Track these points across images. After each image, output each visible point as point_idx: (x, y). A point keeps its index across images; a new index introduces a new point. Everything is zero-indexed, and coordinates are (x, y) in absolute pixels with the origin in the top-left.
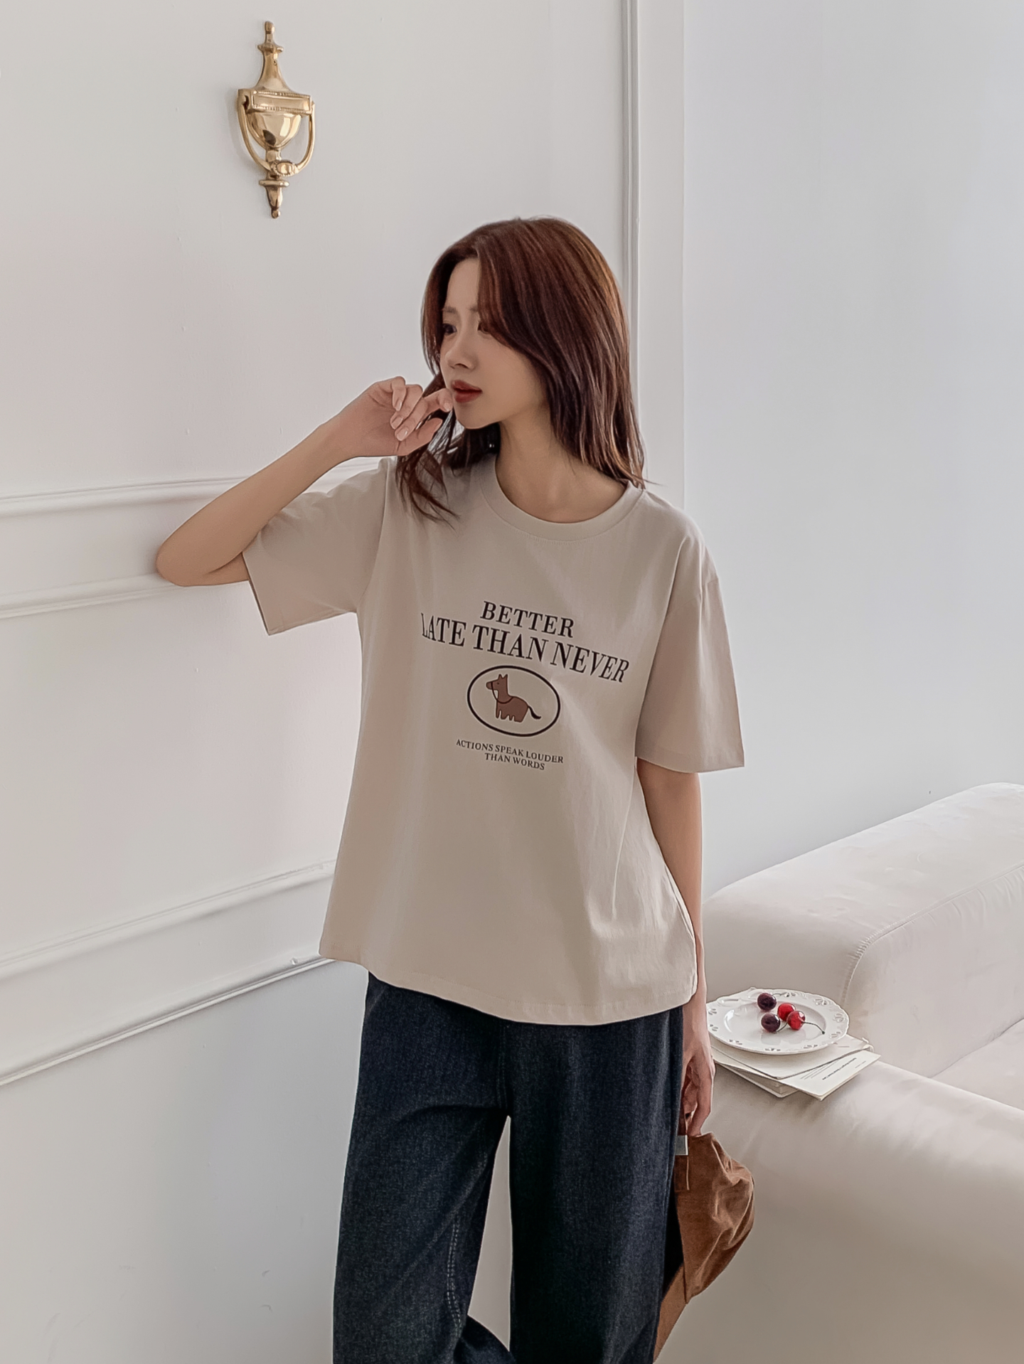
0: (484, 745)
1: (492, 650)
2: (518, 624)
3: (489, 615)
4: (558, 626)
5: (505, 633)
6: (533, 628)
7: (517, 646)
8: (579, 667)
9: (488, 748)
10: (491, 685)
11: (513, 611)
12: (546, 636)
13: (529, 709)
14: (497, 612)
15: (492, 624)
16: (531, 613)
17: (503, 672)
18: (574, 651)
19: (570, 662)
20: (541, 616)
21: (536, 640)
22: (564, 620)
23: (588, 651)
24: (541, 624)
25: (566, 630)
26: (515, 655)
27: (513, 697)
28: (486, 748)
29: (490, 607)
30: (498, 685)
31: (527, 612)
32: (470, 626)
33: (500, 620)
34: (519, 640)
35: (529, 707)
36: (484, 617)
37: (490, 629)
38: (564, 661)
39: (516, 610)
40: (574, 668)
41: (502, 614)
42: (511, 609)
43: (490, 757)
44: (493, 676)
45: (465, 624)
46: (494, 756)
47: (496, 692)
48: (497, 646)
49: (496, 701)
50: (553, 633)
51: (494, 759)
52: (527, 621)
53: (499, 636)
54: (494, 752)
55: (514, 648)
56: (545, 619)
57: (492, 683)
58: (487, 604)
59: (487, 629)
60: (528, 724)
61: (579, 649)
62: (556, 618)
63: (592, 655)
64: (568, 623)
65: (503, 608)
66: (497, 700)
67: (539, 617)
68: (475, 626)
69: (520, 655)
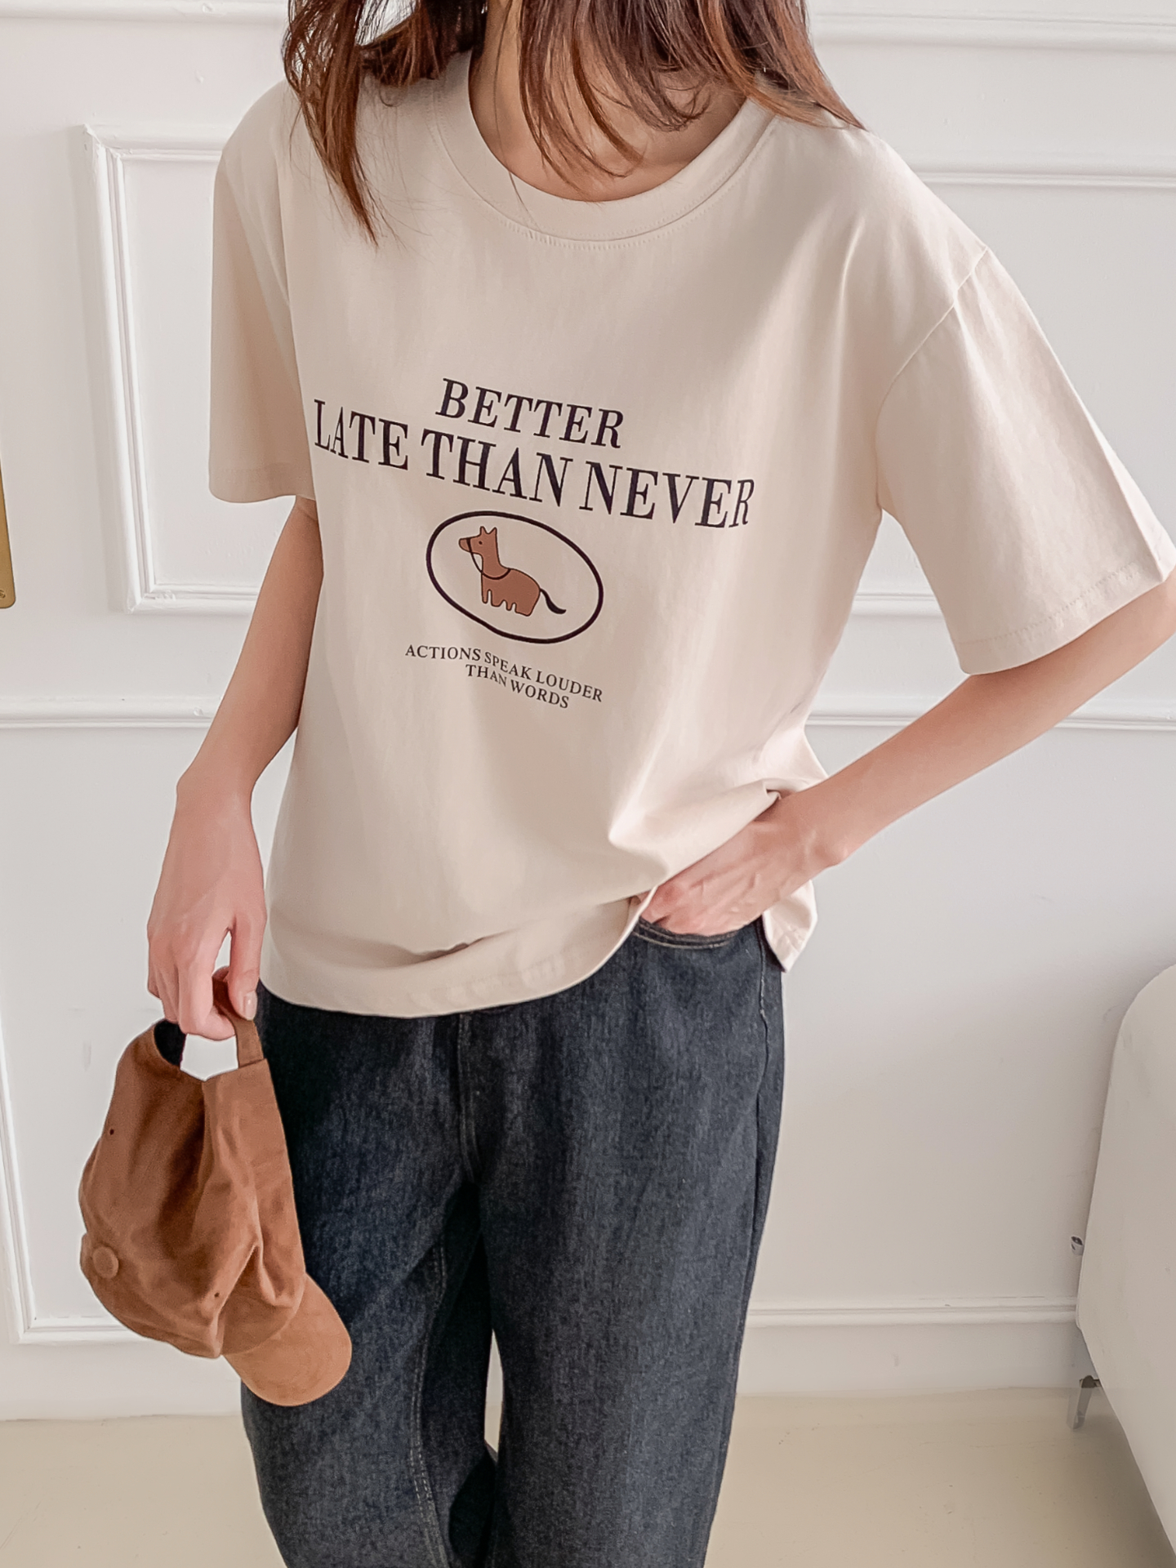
0: (463, 650)
1: (462, 480)
2: (513, 428)
3: (453, 408)
4: (592, 425)
5: (487, 447)
6: (542, 433)
7: (510, 475)
8: (641, 508)
9: (472, 655)
10: (467, 544)
11: (504, 398)
12: (567, 449)
13: (541, 594)
14: (471, 403)
15: (460, 427)
16: (539, 402)
17: (489, 523)
18: (625, 478)
19: (621, 501)
20: (560, 406)
21: (547, 459)
22: (606, 413)
23: (655, 475)
24: (558, 423)
25: (608, 434)
26: (507, 494)
27: (509, 570)
28: (468, 657)
29: (457, 392)
30: (480, 546)
31: (530, 401)
32: (416, 433)
33: (476, 420)
34: (515, 460)
35: (541, 590)
36: (443, 413)
37: (455, 439)
38: (608, 500)
39: (510, 397)
40: (630, 512)
41: (480, 405)
42: (499, 395)
43: (475, 671)
44: (470, 528)
45: (405, 428)
46: (483, 669)
47: (478, 558)
48: (472, 473)
49: (480, 574)
50: (583, 441)
51: (483, 674)
52: (531, 419)
53: (475, 453)
54: (481, 663)
55: (504, 479)
56: (566, 411)
57: (468, 540)
58: (450, 384)
59: (451, 438)
60: (542, 622)
61: (636, 473)
62: (589, 410)
63: (664, 481)
64: (612, 420)
65: (483, 392)
66: (481, 571)
67: (555, 408)
68: (426, 432)
69: (518, 493)
